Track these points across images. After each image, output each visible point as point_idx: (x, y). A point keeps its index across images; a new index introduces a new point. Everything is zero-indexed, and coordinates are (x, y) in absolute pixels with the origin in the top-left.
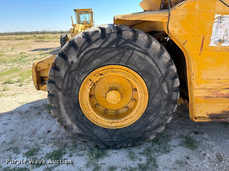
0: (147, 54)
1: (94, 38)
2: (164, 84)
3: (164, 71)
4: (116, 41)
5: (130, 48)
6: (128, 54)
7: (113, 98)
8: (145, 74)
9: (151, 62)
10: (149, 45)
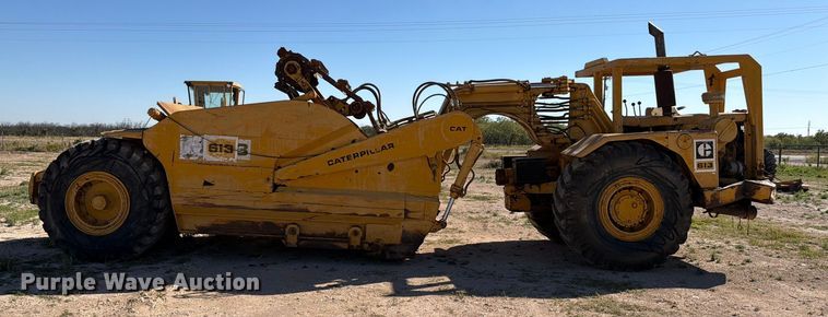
0: (128, 163)
1: (84, 148)
2: (144, 191)
3: (143, 179)
4: (101, 152)
5: (112, 158)
6: (111, 162)
7: (98, 203)
8: (126, 180)
9: (131, 170)
10: (129, 156)
